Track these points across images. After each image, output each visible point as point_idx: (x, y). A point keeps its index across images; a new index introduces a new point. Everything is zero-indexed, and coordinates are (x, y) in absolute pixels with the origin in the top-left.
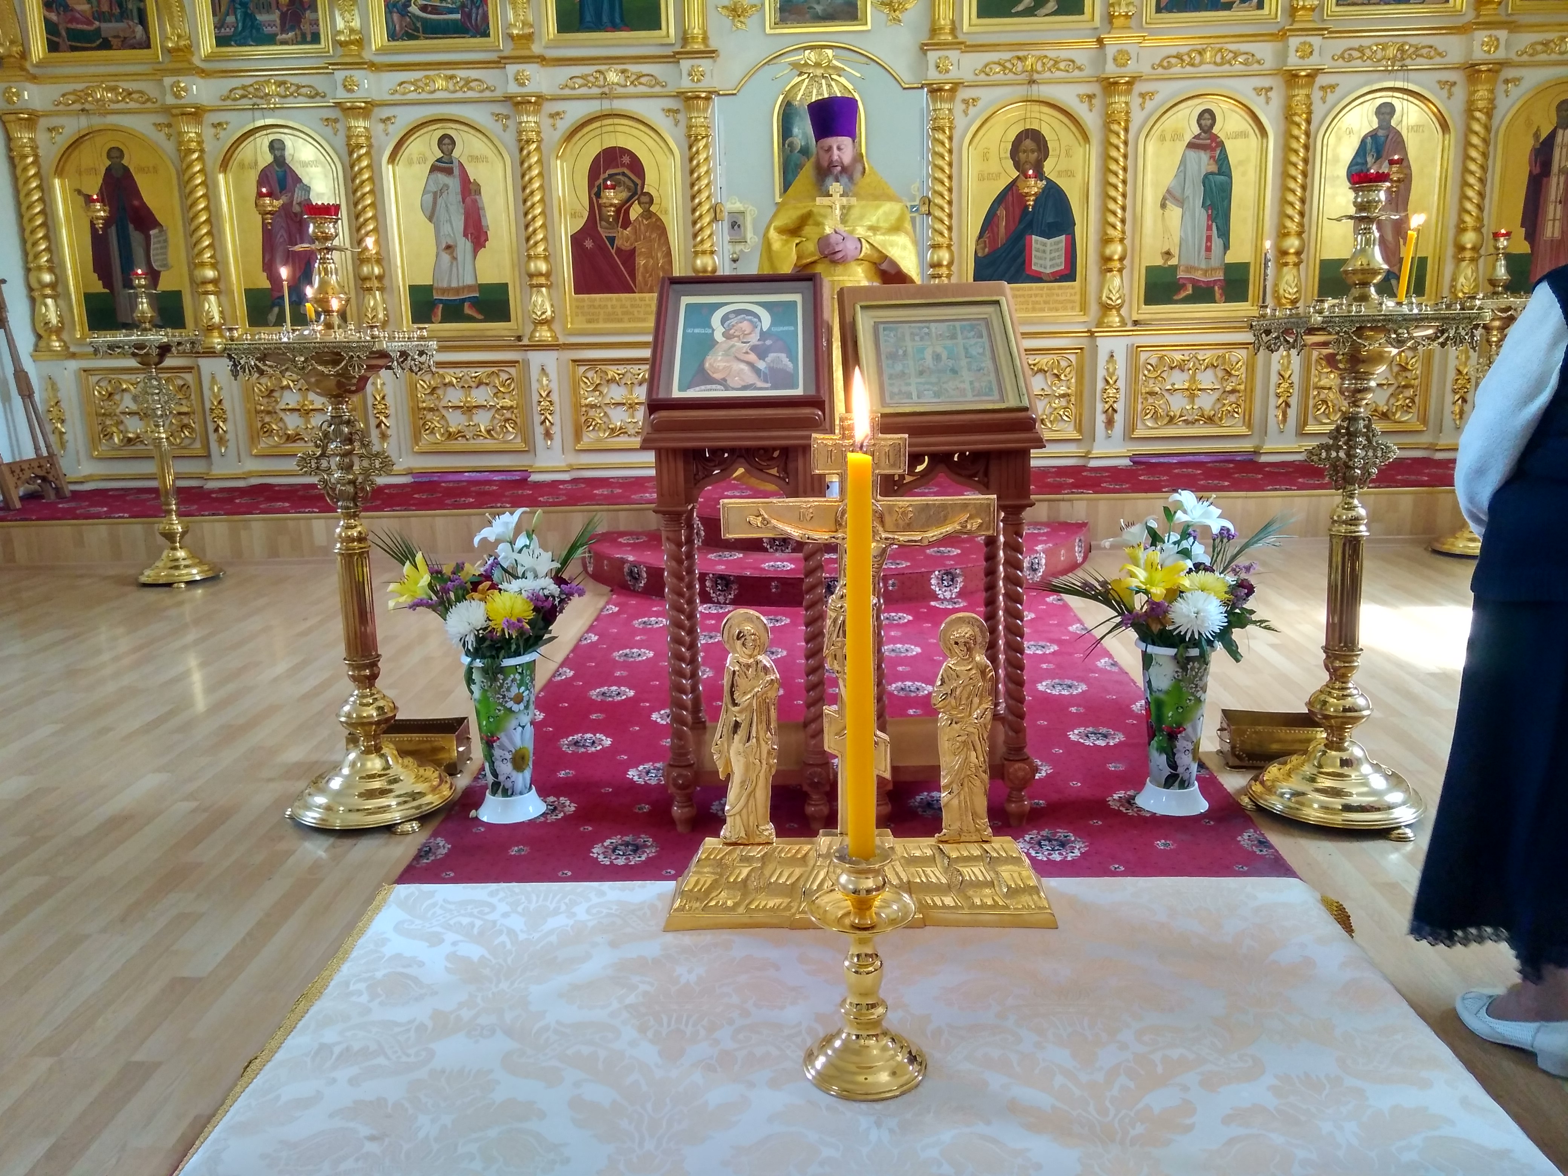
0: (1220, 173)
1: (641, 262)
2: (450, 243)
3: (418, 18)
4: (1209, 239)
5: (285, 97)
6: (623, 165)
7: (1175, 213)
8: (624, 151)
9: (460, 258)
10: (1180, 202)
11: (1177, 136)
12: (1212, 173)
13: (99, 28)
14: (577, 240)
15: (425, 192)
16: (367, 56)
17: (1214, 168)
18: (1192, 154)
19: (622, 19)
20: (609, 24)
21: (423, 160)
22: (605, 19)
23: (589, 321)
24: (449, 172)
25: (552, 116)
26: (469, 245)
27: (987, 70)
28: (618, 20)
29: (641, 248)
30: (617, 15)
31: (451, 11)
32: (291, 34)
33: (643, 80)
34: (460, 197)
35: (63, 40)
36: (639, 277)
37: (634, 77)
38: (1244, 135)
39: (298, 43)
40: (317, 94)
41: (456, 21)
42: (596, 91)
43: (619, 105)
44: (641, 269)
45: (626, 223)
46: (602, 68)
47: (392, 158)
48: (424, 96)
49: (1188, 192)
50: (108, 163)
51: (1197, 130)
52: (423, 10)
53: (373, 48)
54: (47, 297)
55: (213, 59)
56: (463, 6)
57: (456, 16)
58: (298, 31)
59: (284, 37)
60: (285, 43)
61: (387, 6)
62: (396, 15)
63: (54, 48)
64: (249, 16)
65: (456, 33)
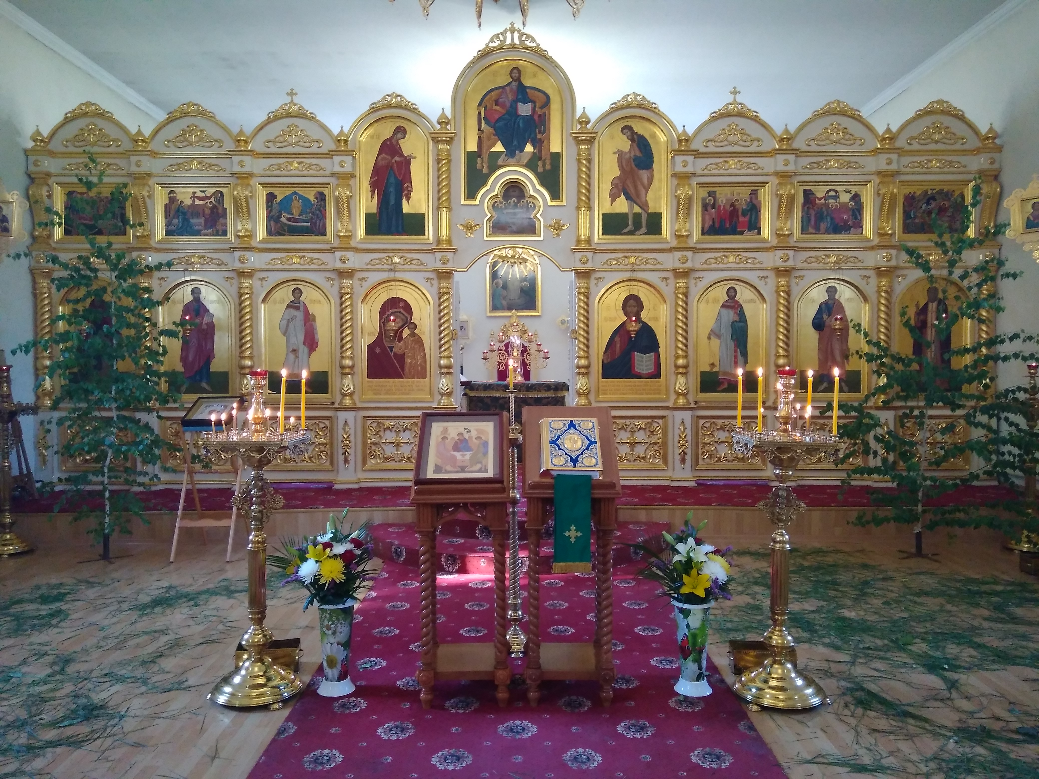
0: (740, 321)
1: (408, 361)
2: (295, 348)
4: (736, 357)
5: (204, 264)
6: (400, 307)
7: (715, 342)
8: (400, 300)
9: (300, 356)
10: (718, 336)
11: (715, 301)
12: (736, 321)
13: (97, 223)
14: (370, 348)
15: (282, 319)
16: (254, 244)
17: (737, 318)
18: (725, 311)
19: (403, 229)
20: (395, 232)
21: (283, 301)
22: (393, 229)
23: (376, 394)
24: (297, 308)
25: (360, 280)
26: (306, 350)
27: (609, 262)
28: (400, 229)
29: (409, 353)
30: (400, 226)
32: (210, 230)
33: (414, 262)
34: (303, 323)
35: (76, 230)
36: (406, 370)
37: (408, 260)
38: (752, 301)
39: (214, 235)
40: (223, 263)
42: (386, 267)
43: (399, 275)
44: (408, 365)
45: (400, 339)
46: (390, 255)
47: (264, 301)
48: (286, 267)
49: (723, 331)
51: (727, 298)
52: (289, 219)
53: (258, 239)
54: (45, 374)
55: (162, 242)
56: (312, 219)
57: (309, 224)
58: (214, 229)
59: (205, 231)
60: (207, 235)
61: (267, 217)
62: (272, 222)
63: (68, 233)
64: (186, 220)
65: (307, 233)
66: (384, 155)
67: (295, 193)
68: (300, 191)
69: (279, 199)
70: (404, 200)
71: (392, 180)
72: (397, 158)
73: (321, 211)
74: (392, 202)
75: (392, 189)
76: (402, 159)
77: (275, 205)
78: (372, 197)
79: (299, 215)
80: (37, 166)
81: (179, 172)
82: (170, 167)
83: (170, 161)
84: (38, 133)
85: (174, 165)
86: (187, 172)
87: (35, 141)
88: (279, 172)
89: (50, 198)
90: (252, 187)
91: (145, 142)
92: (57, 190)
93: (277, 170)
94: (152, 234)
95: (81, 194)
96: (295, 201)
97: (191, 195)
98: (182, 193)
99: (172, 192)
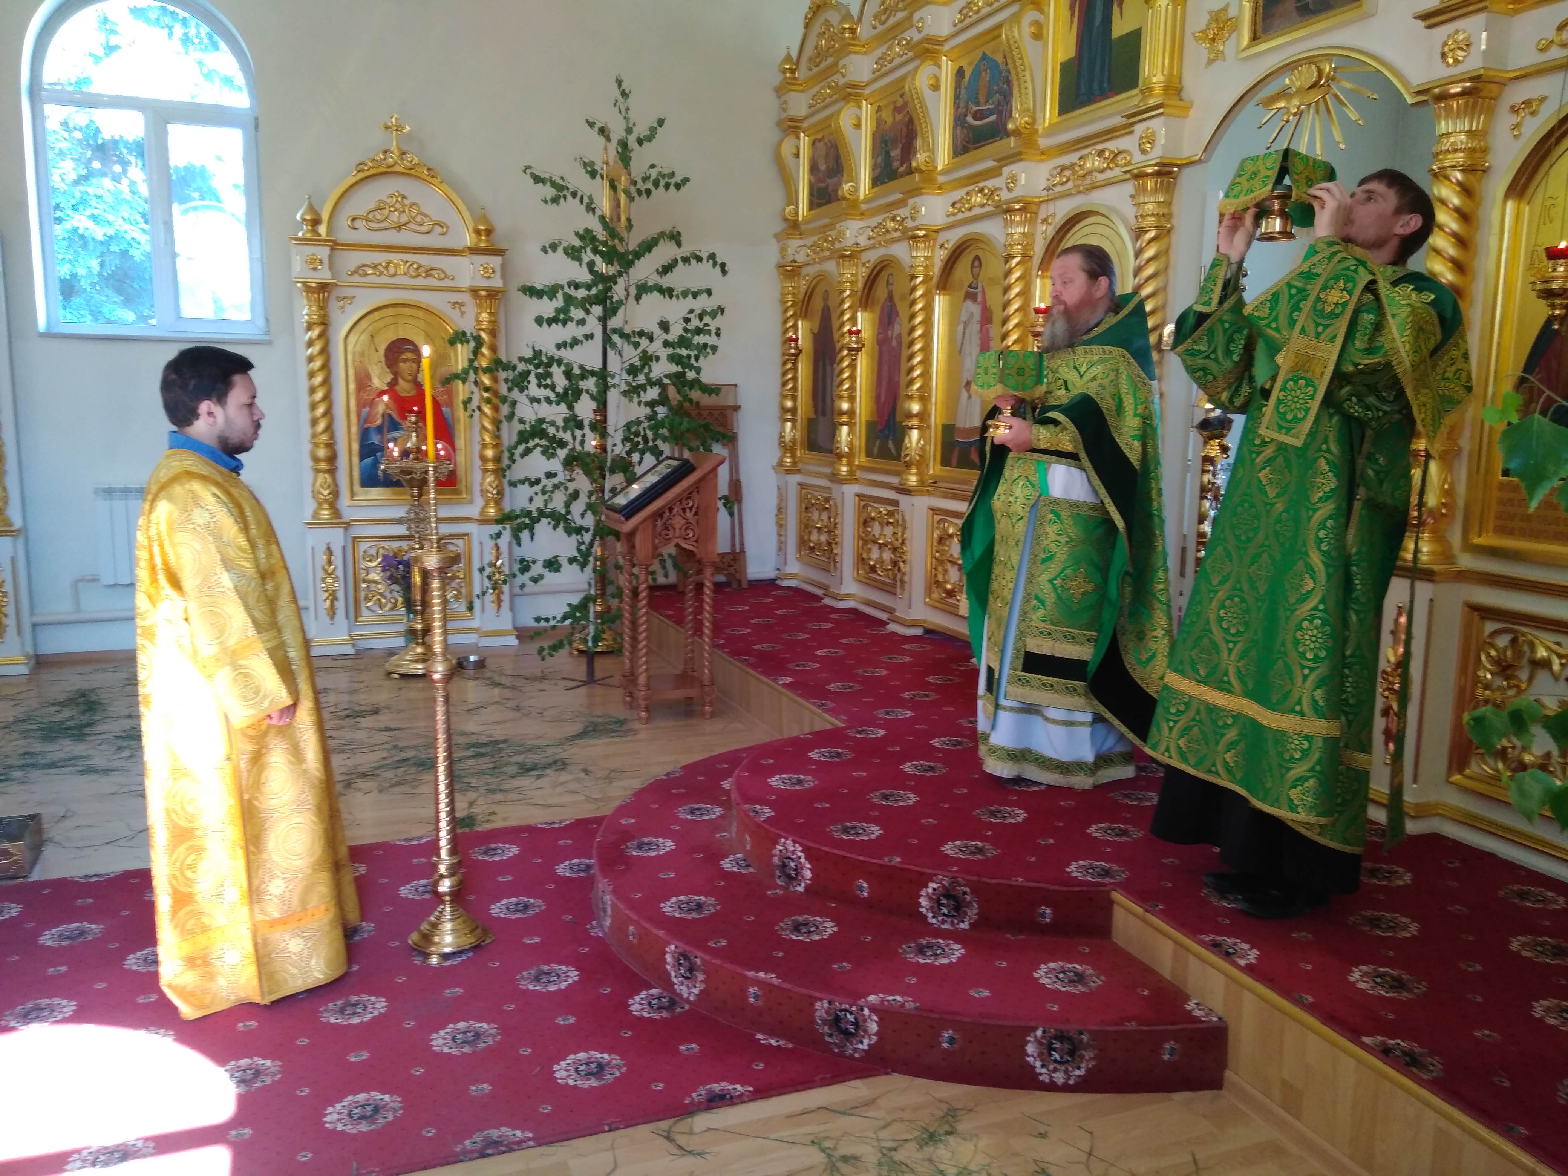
2: (969, 378)
3: (971, 127)
5: (896, 230)
13: (828, 186)
15: (959, 323)
19: (1109, 82)
20: (1097, 93)
22: (1096, 86)
24: (974, 297)
25: (1045, 221)
27: (1564, 36)
28: (1105, 85)
30: (1106, 78)
31: (991, 113)
32: (905, 166)
33: (1119, 158)
34: (979, 326)
35: (815, 201)
37: (1110, 157)
39: (907, 174)
41: (993, 122)
46: (1085, 151)
47: (941, 287)
48: (965, 215)
50: (823, 305)
53: (939, 169)
54: (788, 420)
55: (867, 201)
56: (999, 105)
57: (993, 118)
58: (907, 163)
59: (901, 169)
60: (901, 176)
61: (955, 120)
62: (959, 128)
63: (812, 206)
64: (887, 153)
65: (993, 137)
67: (984, 57)
68: (988, 49)
69: (967, 75)
70: (1116, 9)
73: (1007, 83)
74: (1098, 21)
77: (963, 92)
78: (1072, 22)
79: (987, 102)
80: (785, 111)
81: (884, 69)
82: (877, 63)
83: (878, 53)
84: (788, 58)
85: (880, 58)
86: (889, 66)
87: (784, 71)
88: (968, 21)
89: (797, 156)
90: (939, 67)
91: (853, 31)
92: (804, 141)
93: (966, 16)
94: (857, 189)
95: (820, 140)
96: (983, 74)
97: (892, 107)
98: (886, 106)
99: (879, 109)
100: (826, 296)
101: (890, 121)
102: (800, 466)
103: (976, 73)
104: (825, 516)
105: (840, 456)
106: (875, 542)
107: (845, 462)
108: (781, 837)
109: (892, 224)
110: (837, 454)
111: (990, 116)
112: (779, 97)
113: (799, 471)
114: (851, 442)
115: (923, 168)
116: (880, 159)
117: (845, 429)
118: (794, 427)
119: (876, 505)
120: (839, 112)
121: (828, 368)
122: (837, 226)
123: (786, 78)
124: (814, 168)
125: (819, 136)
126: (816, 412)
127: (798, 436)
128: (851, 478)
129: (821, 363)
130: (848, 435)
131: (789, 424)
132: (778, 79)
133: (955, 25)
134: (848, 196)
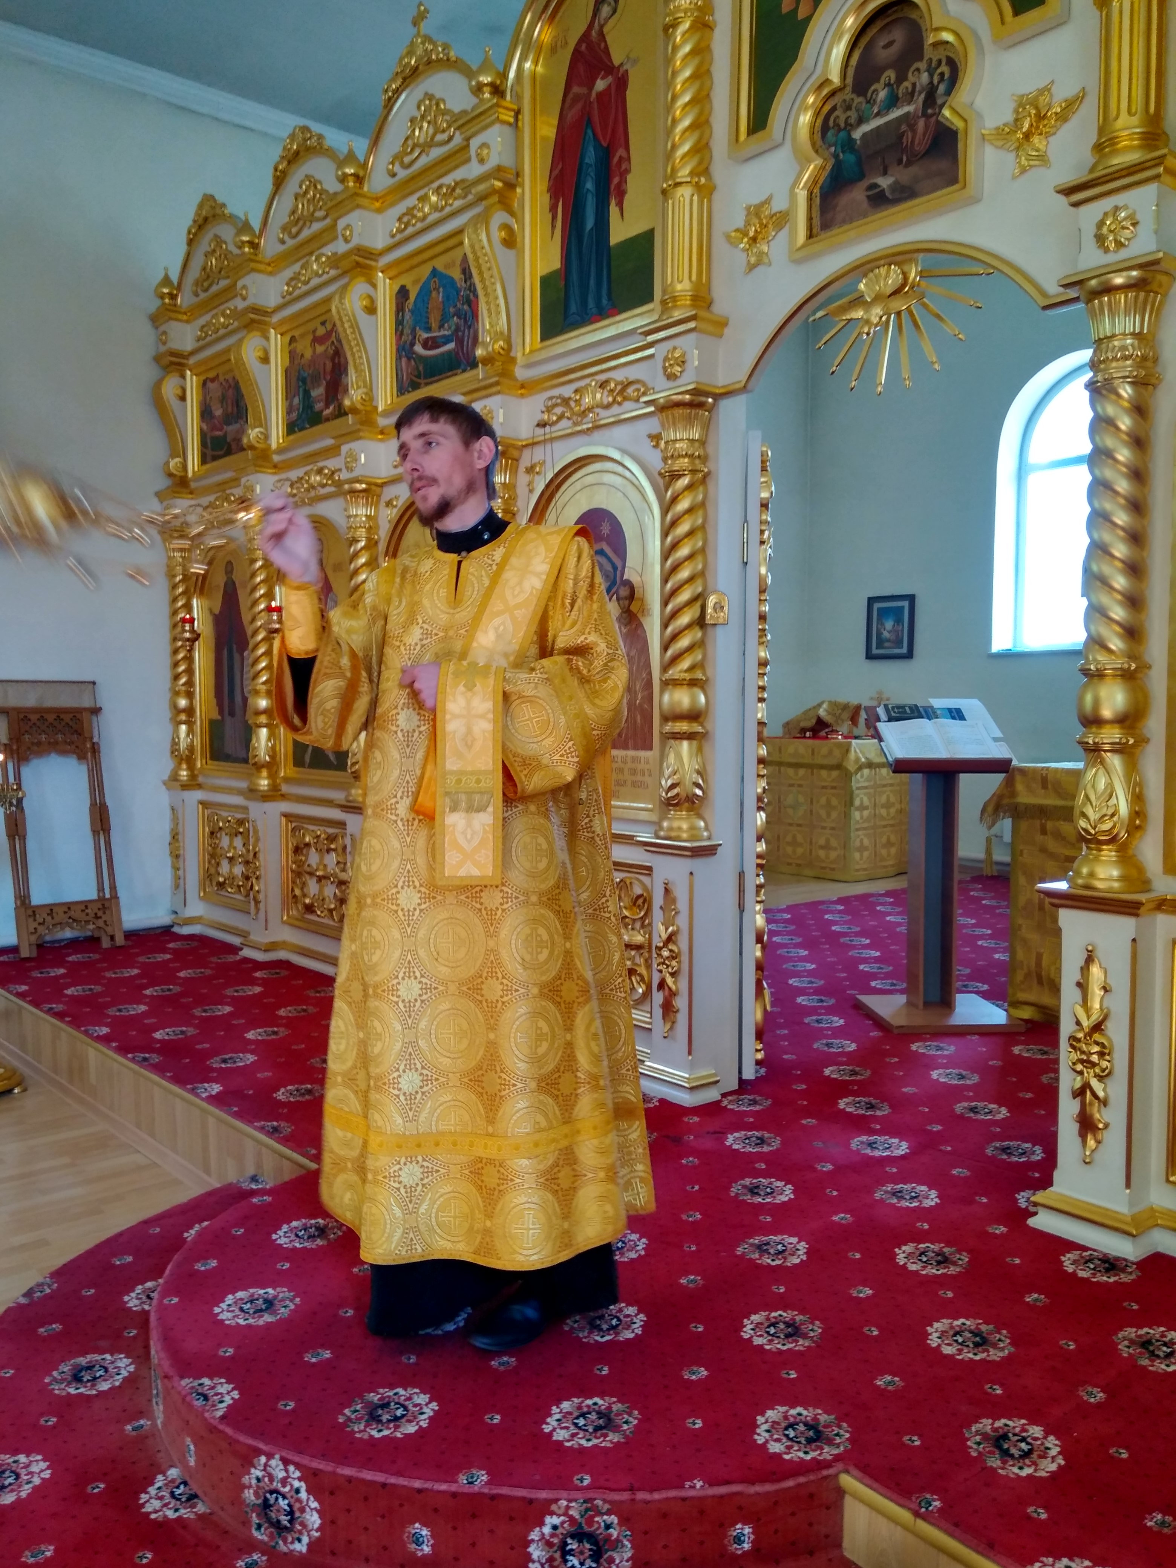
3: (421, 358)
5: (323, 486)
6: (602, 537)
8: (602, 514)
13: (225, 435)
19: (610, 298)
20: (594, 311)
22: (591, 304)
25: (530, 470)
28: (605, 301)
30: (604, 292)
31: (447, 340)
32: (331, 408)
33: (630, 390)
35: (209, 452)
37: (619, 388)
39: (335, 418)
41: (449, 352)
46: (583, 384)
50: (225, 579)
52: (425, 346)
53: (380, 409)
54: (181, 723)
55: (280, 451)
56: (457, 329)
57: (451, 346)
58: (336, 403)
59: (327, 412)
60: (327, 420)
61: (398, 350)
62: (404, 360)
63: (204, 460)
64: (307, 393)
65: (450, 370)
66: (576, 89)
67: (434, 272)
68: (439, 264)
69: (413, 296)
70: (614, 209)
71: (590, 157)
72: (600, 85)
73: (469, 302)
74: (590, 223)
75: (589, 185)
76: (610, 79)
77: (408, 315)
78: (553, 227)
79: (441, 327)
80: (164, 343)
81: (297, 292)
82: (288, 284)
83: (288, 273)
84: (166, 281)
85: (292, 279)
86: (305, 288)
87: (162, 296)
88: (410, 230)
89: (183, 398)
90: (374, 286)
91: (254, 245)
92: (192, 382)
93: (407, 225)
94: (267, 437)
95: (213, 380)
96: (434, 294)
97: (311, 337)
98: (303, 336)
99: (293, 340)
100: (229, 567)
101: (308, 354)
102: (201, 779)
103: (425, 292)
104: (238, 842)
105: (258, 767)
106: (311, 874)
107: (264, 773)
108: (258, 1452)
109: (318, 478)
110: (255, 764)
111: (445, 344)
112: (157, 328)
113: (200, 786)
114: (273, 747)
115: (359, 406)
116: (296, 401)
117: (264, 732)
118: (190, 731)
119: (311, 827)
120: (240, 341)
121: (236, 656)
122: (243, 480)
123: (164, 304)
124: (205, 413)
125: (211, 375)
126: (221, 712)
127: (197, 742)
128: (274, 794)
129: (225, 652)
130: (269, 740)
131: (183, 728)
132: (154, 304)
133: (393, 236)
134: (257, 445)
